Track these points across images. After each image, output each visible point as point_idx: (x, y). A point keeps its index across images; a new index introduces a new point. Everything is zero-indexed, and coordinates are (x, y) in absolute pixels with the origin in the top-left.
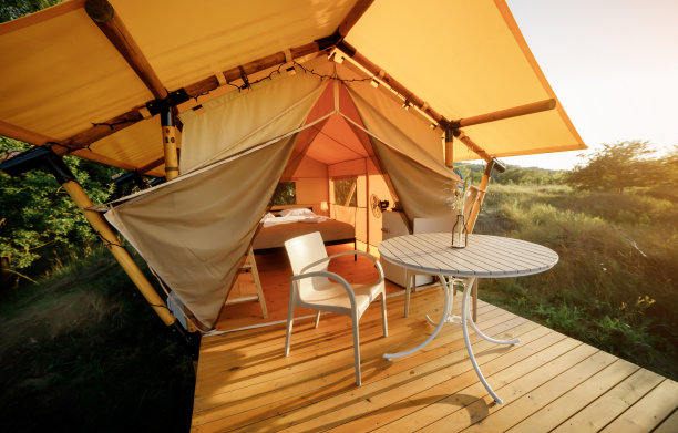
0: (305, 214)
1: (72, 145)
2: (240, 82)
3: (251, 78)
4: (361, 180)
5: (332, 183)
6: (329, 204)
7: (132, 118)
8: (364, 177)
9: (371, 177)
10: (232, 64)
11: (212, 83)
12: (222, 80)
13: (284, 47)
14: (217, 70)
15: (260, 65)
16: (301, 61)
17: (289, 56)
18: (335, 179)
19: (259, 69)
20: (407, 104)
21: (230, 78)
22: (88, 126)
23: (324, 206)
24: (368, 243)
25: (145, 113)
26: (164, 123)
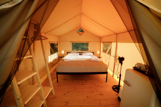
0: (90, 55)
4: (114, 44)
5: (102, 44)
6: (100, 51)
8: (115, 43)
9: (118, 44)
18: (103, 43)
23: (98, 52)
24: (113, 72)
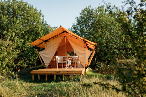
1: (37, 46)
2: (53, 38)
3: (54, 38)
7: (42, 43)
10: (52, 36)
11: (50, 39)
12: (51, 38)
13: (58, 34)
14: (51, 37)
15: (55, 36)
16: (60, 35)
17: (59, 35)
19: (55, 37)
20: (77, 38)
21: (52, 38)
22: (38, 44)
25: (43, 42)
26: (45, 43)
